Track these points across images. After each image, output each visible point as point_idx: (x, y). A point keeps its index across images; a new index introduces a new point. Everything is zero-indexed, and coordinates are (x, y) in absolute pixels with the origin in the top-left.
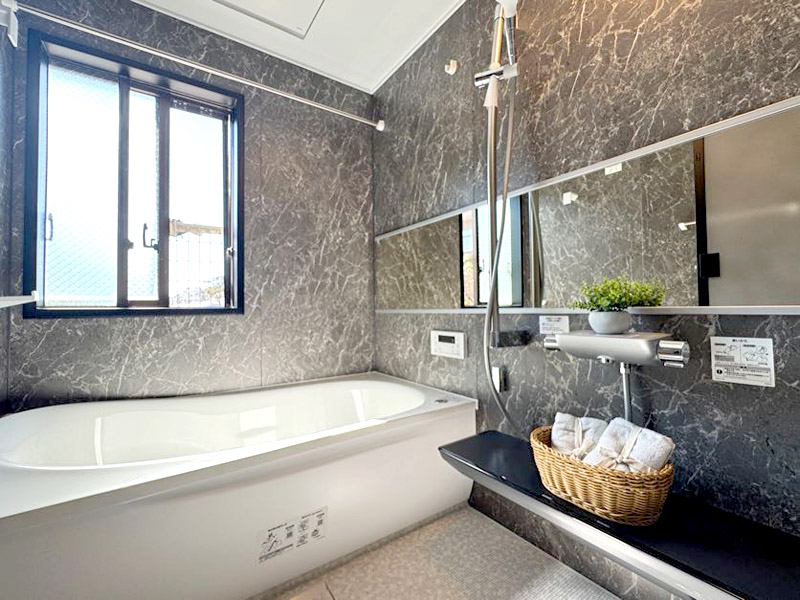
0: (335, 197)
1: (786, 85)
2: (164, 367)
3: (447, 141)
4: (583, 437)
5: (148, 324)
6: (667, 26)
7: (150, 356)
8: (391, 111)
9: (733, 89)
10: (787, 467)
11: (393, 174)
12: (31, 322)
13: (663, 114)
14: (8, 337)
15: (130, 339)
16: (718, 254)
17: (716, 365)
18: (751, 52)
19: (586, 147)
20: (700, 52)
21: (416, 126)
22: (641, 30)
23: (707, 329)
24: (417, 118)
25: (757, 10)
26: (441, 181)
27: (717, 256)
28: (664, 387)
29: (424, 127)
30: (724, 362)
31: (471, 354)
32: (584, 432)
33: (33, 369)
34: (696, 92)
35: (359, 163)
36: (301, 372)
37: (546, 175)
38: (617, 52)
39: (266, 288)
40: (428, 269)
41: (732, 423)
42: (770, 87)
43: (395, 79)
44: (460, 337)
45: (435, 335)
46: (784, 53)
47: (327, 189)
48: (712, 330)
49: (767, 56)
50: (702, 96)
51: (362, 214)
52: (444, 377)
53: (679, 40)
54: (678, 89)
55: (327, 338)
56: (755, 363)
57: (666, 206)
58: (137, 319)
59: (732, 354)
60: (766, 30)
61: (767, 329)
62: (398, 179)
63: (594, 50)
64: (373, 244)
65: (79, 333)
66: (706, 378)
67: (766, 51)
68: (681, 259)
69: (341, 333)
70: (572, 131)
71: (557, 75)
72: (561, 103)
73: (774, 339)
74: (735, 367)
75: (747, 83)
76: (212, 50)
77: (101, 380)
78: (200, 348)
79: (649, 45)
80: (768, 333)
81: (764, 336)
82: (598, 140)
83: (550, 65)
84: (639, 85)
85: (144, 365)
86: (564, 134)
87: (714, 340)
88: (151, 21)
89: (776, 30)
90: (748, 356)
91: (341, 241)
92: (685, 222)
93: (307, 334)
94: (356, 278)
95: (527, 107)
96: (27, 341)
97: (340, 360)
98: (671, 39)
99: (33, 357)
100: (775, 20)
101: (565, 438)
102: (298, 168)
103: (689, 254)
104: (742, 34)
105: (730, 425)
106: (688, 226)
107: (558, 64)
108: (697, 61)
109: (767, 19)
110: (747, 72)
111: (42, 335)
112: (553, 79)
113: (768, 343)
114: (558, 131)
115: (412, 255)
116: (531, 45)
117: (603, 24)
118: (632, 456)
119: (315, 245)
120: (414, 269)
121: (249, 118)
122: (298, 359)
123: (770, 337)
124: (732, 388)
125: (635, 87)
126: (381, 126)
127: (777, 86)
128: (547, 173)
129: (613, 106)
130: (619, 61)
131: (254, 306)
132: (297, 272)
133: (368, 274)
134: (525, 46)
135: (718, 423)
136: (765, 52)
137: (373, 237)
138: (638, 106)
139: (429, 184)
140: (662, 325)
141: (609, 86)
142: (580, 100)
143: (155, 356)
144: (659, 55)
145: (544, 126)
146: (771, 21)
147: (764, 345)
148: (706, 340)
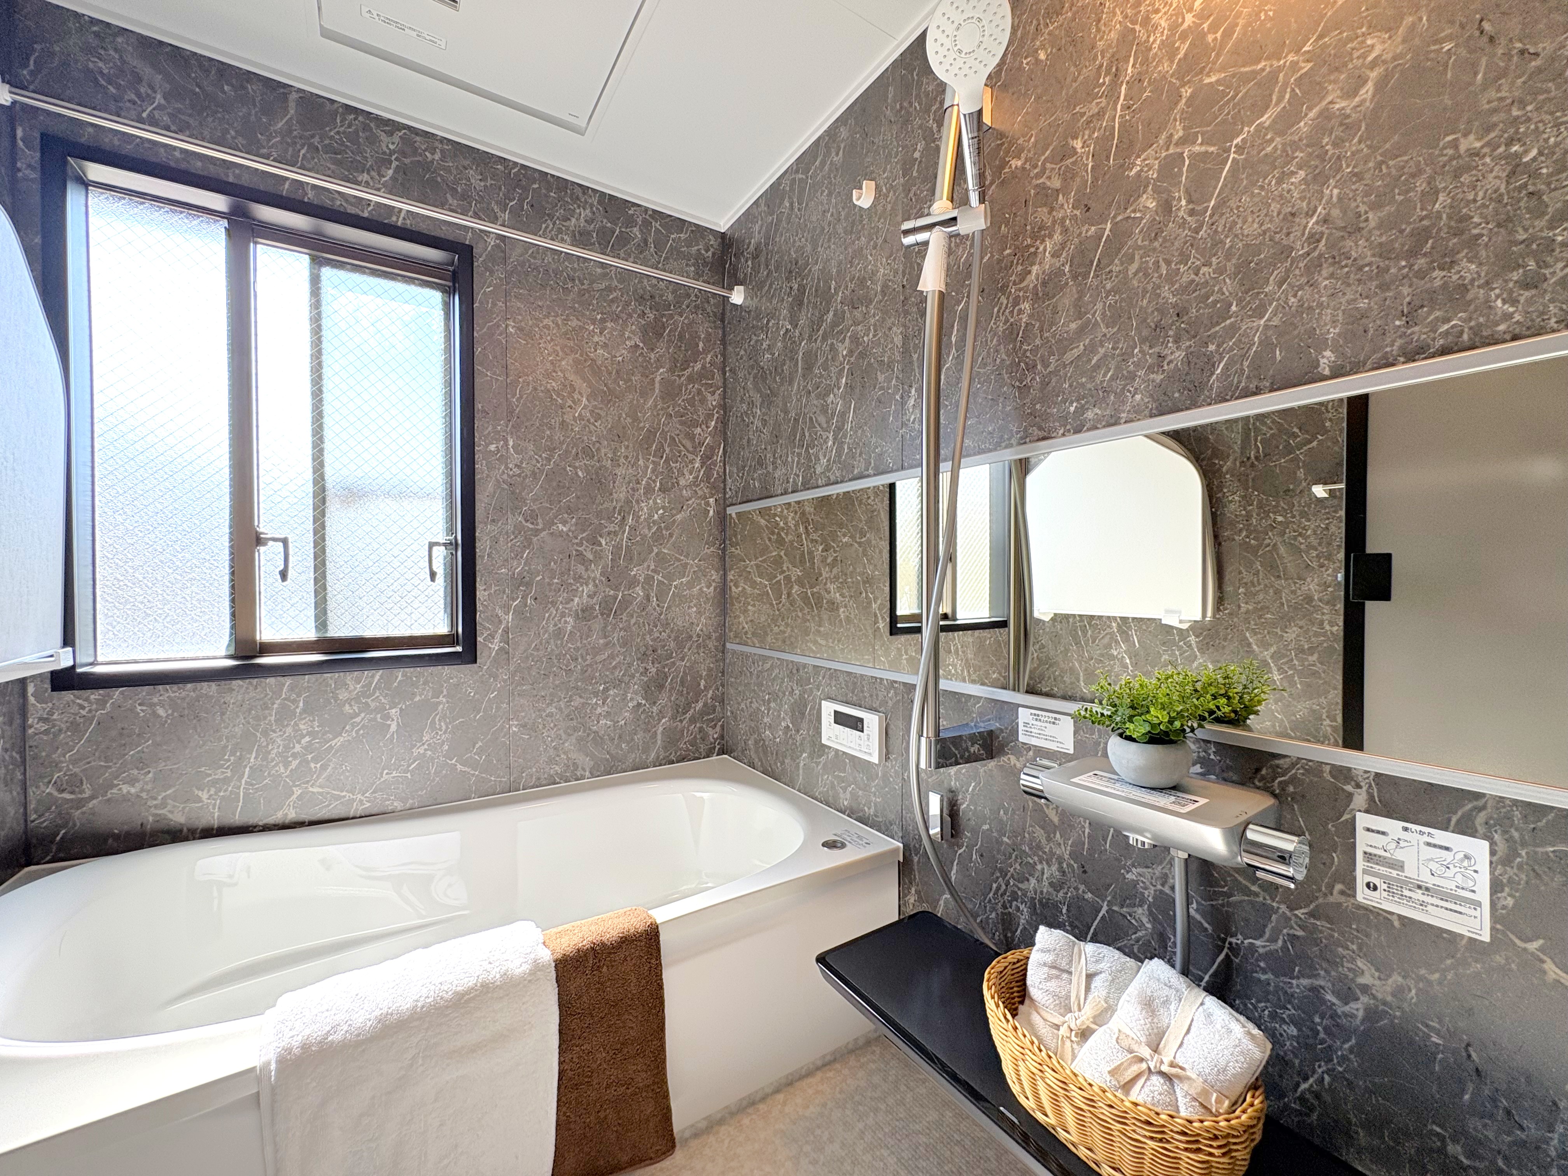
0: (651, 433)
1: (1552, 301)
2: (324, 767)
3: (855, 339)
4: (1088, 989)
5: (292, 689)
6: (1295, 146)
7: (298, 748)
8: (756, 270)
9: (1431, 298)
10: (1508, 1113)
11: (759, 391)
12: (68, 696)
13: (1280, 335)
14: (24, 727)
15: (257, 718)
16: (1389, 556)
17: (1365, 872)
18: (1476, 220)
19: (1118, 385)
20: (1363, 208)
21: (801, 304)
22: (1240, 149)
23: (1350, 796)
24: (802, 289)
25: (1495, 125)
26: (843, 415)
27: (1386, 559)
28: (1257, 895)
29: (815, 306)
30: (1383, 870)
31: (892, 757)
32: (1090, 977)
33: (73, 783)
34: (1350, 296)
35: (698, 366)
36: (586, 762)
37: (1036, 432)
38: (1187, 191)
39: (518, 612)
40: (829, 560)
41: (1394, 995)
42: (1514, 302)
43: (763, 208)
44: (872, 721)
45: (828, 709)
46: (1551, 228)
47: (636, 419)
48: (1360, 799)
49: (1512, 232)
50: (1363, 304)
51: (703, 464)
52: (845, 790)
53: (1318, 178)
54: (1313, 285)
55: (634, 697)
56: (1449, 885)
57: (1289, 450)
58: (271, 681)
59: (1399, 855)
60: (1513, 173)
61: (1480, 818)
62: (768, 400)
63: (1140, 184)
64: (722, 518)
65: (161, 712)
66: (1342, 893)
67: (1509, 219)
68: (1314, 554)
69: (661, 687)
70: (1091, 349)
71: (1065, 231)
72: (1072, 291)
73: (1493, 844)
74: (1404, 883)
75: (1464, 289)
76: (407, 161)
77: (204, 796)
78: (394, 727)
79: (1254, 184)
80: (1481, 830)
81: (1473, 834)
82: (1141, 373)
83: (1052, 209)
84: (1230, 266)
85: (287, 764)
86: (1076, 352)
87: (1363, 820)
88: (286, 109)
89: (1534, 175)
90: (1434, 866)
91: (662, 517)
92: (1325, 483)
93: (596, 694)
94: (690, 585)
95: (1003, 289)
96: (60, 730)
97: (659, 737)
98: (1302, 174)
99: (74, 762)
100: (1534, 152)
101: (1052, 985)
102: (578, 383)
103: (1329, 544)
104: (1456, 177)
105: (1389, 998)
106: (1331, 491)
107: (1066, 207)
108: (1354, 229)
109: (1515, 148)
110: (1464, 263)
111: (88, 720)
112: (1057, 237)
113: (1479, 848)
114: (1064, 345)
115: (799, 536)
116: (1016, 163)
117: (1160, 131)
118: (1180, 1061)
119: (612, 527)
120: (802, 561)
121: (483, 290)
122: (580, 740)
123: (1485, 837)
124: (1396, 924)
125: (1220, 271)
126: (737, 297)
127: (1530, 301)
128: (1040, 428)
129: (1175, 306)
130: (1192, 213)
131: (495, 646)
132: (578, 578)
133: (715, 576)
134: (1004, 164)
135: (1365, 989)
136: (1506, 223)
137: (723, 505)
138: (1225, 313)
139: (822, 419)
140: (1258, 770)
141: (1168, 262)
142: (1109, 286)
143: (308, 748)
144: (1275, 207)
145: (1036, 330)
146: (1526, 152)
147: (1470, 852)
148: (1346, 817)
